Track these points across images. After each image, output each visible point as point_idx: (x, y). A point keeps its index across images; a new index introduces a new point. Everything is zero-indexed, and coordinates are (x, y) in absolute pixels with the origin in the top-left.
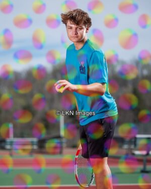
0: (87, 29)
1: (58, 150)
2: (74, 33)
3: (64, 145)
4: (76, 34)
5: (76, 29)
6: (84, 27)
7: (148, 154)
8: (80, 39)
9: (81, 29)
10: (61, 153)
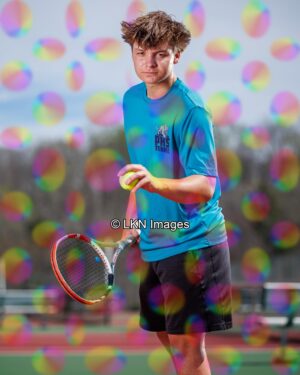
0: (177, 56)
1: (100, 317)
2: (150, 65)
3: (114, 305)
4: (153, 67)
5: (154, 55)
6: (170, 51)
7: (290, 324)
8: (161, 78)
9: (165, 55)
10: (106, 322)
